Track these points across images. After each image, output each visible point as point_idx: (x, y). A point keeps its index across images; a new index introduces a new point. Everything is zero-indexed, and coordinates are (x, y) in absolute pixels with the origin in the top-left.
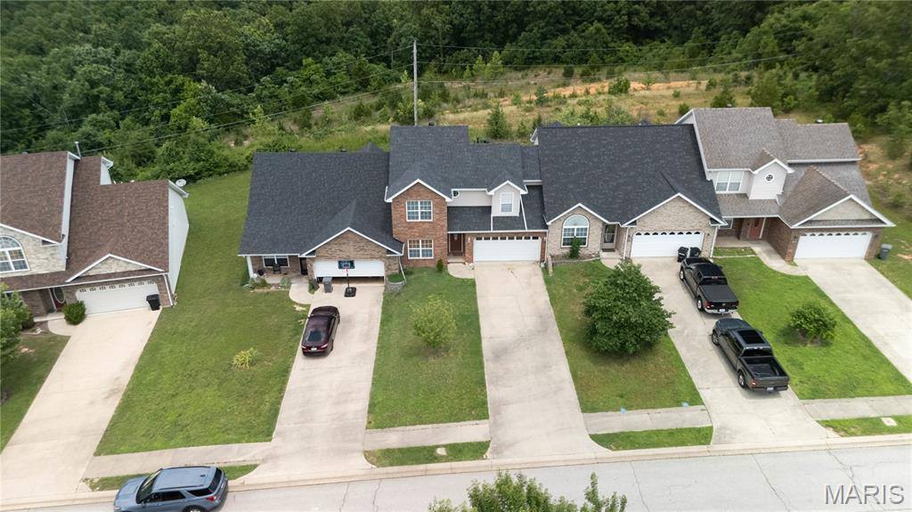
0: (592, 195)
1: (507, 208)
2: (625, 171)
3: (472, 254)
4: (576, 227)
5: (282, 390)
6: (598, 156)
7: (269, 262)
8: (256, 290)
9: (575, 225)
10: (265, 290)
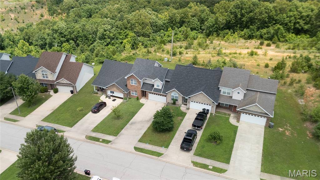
0: (182, 87)
1: (158, 86)
2: (196, 82)
3: (148, 97)
4: (175, 96)
5: (82, 118)
6: (190, 76)
7: (100, 88)
8: (95, 94)
9: (175, 95)
10: (97, 95)
